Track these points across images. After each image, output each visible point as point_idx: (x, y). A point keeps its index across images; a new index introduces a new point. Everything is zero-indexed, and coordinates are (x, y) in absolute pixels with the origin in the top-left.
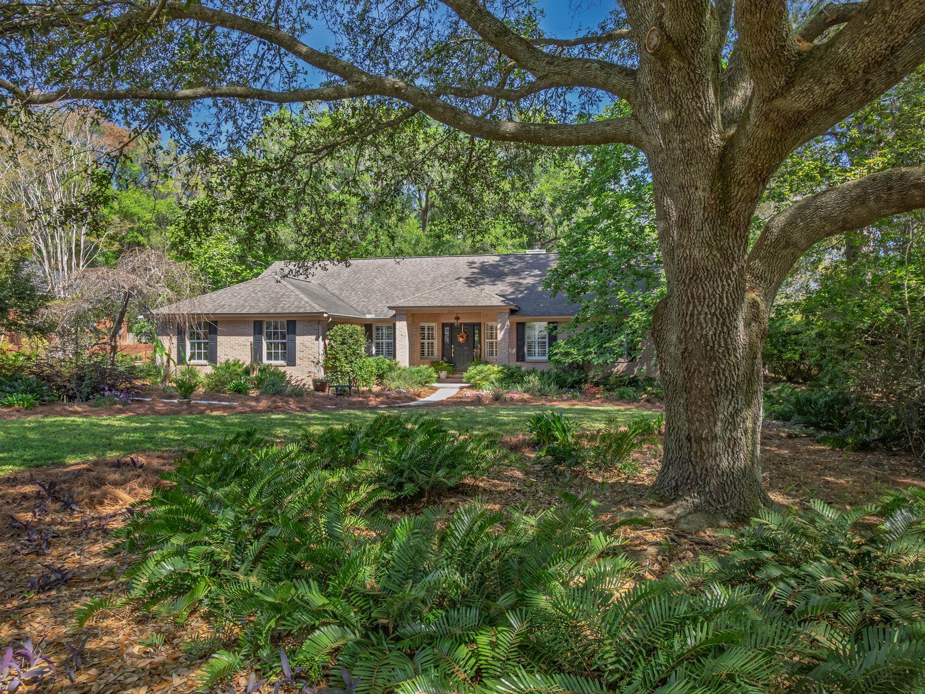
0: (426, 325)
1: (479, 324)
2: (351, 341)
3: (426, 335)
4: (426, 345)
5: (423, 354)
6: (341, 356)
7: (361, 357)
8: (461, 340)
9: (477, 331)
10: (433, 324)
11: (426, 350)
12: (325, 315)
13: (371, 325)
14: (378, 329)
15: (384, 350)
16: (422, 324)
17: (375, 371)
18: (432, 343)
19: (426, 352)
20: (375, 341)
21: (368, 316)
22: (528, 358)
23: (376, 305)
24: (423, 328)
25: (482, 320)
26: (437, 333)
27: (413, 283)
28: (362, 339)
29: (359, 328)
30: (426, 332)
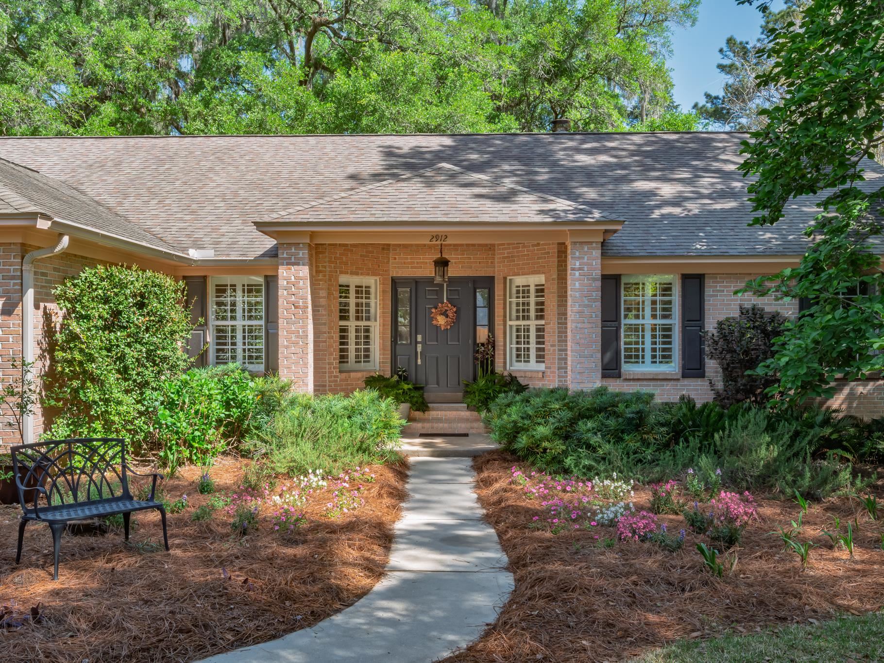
0: (353, 281)
1: (488, 283)
2: (138, 319)
3: (352, 309)
4: (352, 335)
5: (343, 358)
6: (102, 367)
7: (173, 367)
8: (441, 320)
9: (480, 300)
10: (370, 280)
11: (352, 347)
12: (43, 225)
13: (205, 278)
14: (221, 290)
15: (240, 347)
16: (343, 279)
17: (217, 410)
18: (367, 330)
19: (352, 354)
20: (213, 322)
21: (194, 254)
22: (627, 368)
23: (215, 229)
24: (344, 290)
25: (498, 271)
26: (378, 304)
27: (309, 183)
28: (177, 315)
29: (169, 282)
30: (352, 301)
